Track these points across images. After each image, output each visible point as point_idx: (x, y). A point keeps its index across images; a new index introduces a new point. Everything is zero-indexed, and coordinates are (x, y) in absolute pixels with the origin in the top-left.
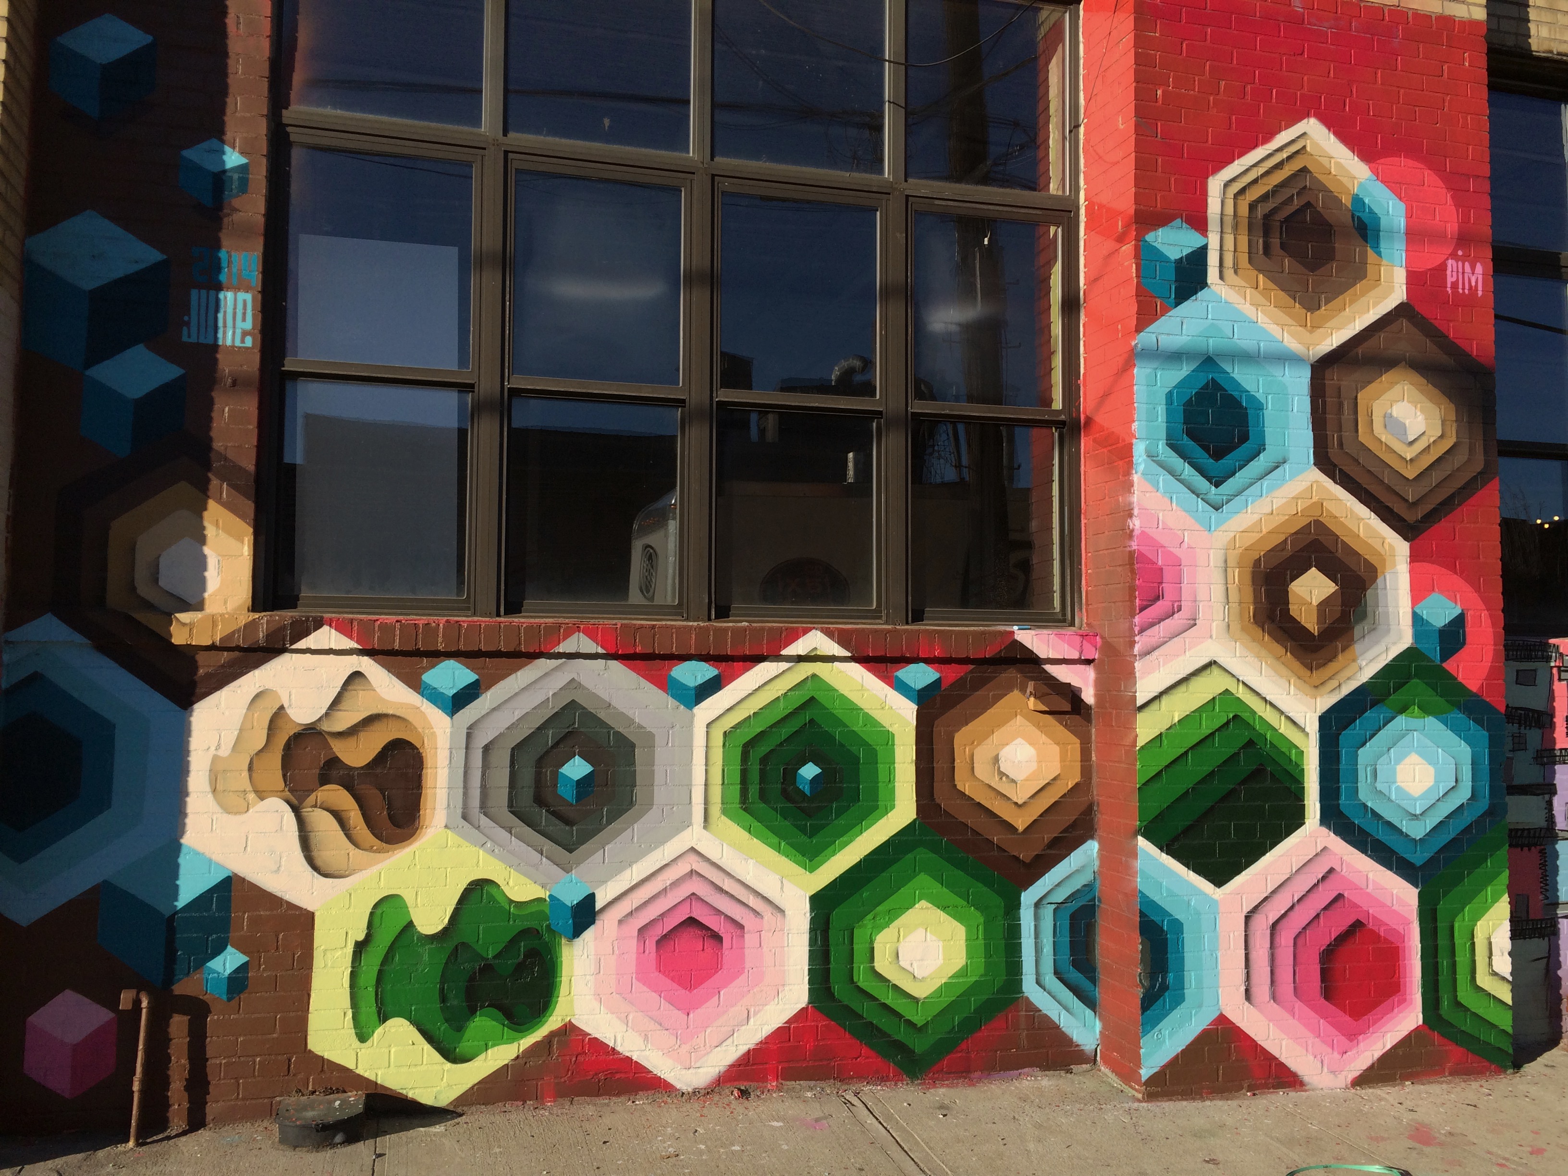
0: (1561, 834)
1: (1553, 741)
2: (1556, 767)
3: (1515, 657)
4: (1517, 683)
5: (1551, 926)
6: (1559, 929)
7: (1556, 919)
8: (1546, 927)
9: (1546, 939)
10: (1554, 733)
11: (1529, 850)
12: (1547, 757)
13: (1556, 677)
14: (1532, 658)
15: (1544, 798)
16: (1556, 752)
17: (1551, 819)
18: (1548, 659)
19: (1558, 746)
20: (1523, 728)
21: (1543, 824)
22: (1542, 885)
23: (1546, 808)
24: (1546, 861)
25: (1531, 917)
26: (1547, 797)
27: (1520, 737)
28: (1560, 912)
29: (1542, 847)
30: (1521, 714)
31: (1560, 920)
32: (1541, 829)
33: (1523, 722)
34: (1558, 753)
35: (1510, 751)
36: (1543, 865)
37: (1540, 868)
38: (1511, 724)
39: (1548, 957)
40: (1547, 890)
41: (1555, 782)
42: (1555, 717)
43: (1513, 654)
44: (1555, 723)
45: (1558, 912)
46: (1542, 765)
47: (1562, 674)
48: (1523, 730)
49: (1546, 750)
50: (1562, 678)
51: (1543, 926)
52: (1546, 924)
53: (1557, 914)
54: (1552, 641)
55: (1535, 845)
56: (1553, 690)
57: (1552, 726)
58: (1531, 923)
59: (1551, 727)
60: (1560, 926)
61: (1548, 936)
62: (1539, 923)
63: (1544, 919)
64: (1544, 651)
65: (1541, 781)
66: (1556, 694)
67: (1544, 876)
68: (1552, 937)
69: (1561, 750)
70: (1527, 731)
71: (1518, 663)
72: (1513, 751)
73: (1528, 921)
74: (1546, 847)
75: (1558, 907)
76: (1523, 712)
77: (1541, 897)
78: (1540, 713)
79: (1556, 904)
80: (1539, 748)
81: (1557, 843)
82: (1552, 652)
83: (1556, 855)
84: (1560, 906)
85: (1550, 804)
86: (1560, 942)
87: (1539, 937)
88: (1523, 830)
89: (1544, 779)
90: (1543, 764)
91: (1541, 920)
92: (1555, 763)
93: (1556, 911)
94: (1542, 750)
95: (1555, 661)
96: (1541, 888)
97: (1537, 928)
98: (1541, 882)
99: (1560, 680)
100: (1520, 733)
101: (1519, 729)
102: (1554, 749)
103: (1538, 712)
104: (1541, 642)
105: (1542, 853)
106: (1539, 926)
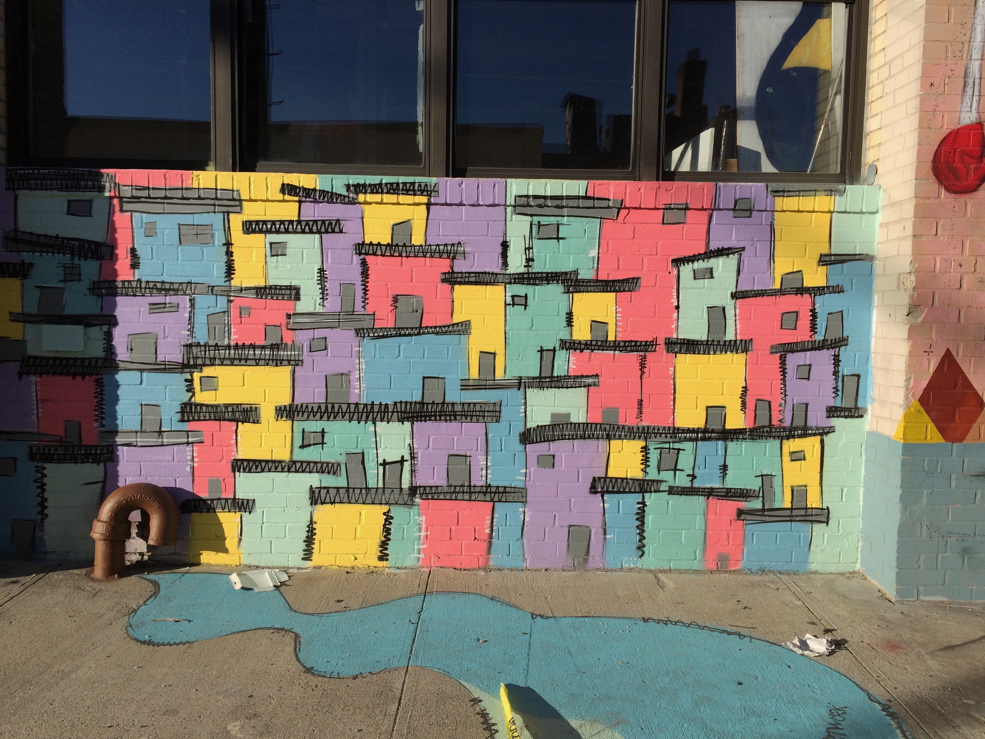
0: (121, 365)
1: (115, 273)
2: (118, 299)
3: (59, 187)
4: (68, 213)
5: (108, 453)
6: (118, 456)
7: (114, 446)
8: (100, 454)
9: (102, 465)
10: (115, 265)
11: (83, 379)
12: (105, 288)
13: (117, 208)
14: (79, 188)
15: (101, 329)
16: (117, 283)
17: (110, 350)
18: (102, 189)
19: (120, 278)
20: (76, 258)
21: (100, 353)
22: (97, 413)
23: (104, 339)
24: (102, 390)
25: (84, 442)
26: (105, 328)
27: (73, 267)
28: (119, 440)
29: (99, 377)
30: (74, 244)
31: (119, 448)
32: (98, 359)
33: (76, 253)
34: (120, 285)
35: (60, 281)
36: (100, 394)
37: (96, 397)
38: (61, 255)
39: (104, 482)
40: (103, 418)
41: (115, 314)
42: (117, 249)
43: (57, 184)
44: (117, 255)
45: (117, 440)
46: (99, 296)
47: (125, 205)
48: (76, 261)
49: (104, 281)
50: (124, 209)
51: (98, 452)
52: (102, 450)
53: (116, 442)
54: (103, 171)
55: (91, 375)
56: (113, 222)
57: (113, 257)
58: (83, 449)
59: (112, 259)
60: (119, 453)
61: (105, 462)
62: (93, 449)
63: (100, 446)
64: (95, 181)
65: (98, 311)
66: (117, 225)
67: (100, 405)
68: (108, 464)
69: (123, 282)
70: (83, 263)
71: (65, 193)
72: (64, 281)
73: (80, 447)
74: (103, 376)
75: (117, 435)
76: (77, 243)
77: (96, 424)
78: (99, 244)
79: (115, 432)
80: (96, 279)
81: (117, 373)
82: (106, 182)
83: (117, 386)
84: (119, 434)
85: (109, 337)
86: (119, 468)
87: (93, 463)
88: (76, 359)
89: (102, 310)
90: (101, 296)
91: (97, 447)
92: (115, 295)
93: (114, 438)
94: (99, 282)
95: (110, 191)
96: (96, 415)
97: (92, 454)
98: (96, 410)
99: (122, 211)
100: (72, 264)
101: (73, 260)
102: (116, 281)
103: (95, 243)
104: (90, 171)
105: (99, 383)
106: (93, 452)
